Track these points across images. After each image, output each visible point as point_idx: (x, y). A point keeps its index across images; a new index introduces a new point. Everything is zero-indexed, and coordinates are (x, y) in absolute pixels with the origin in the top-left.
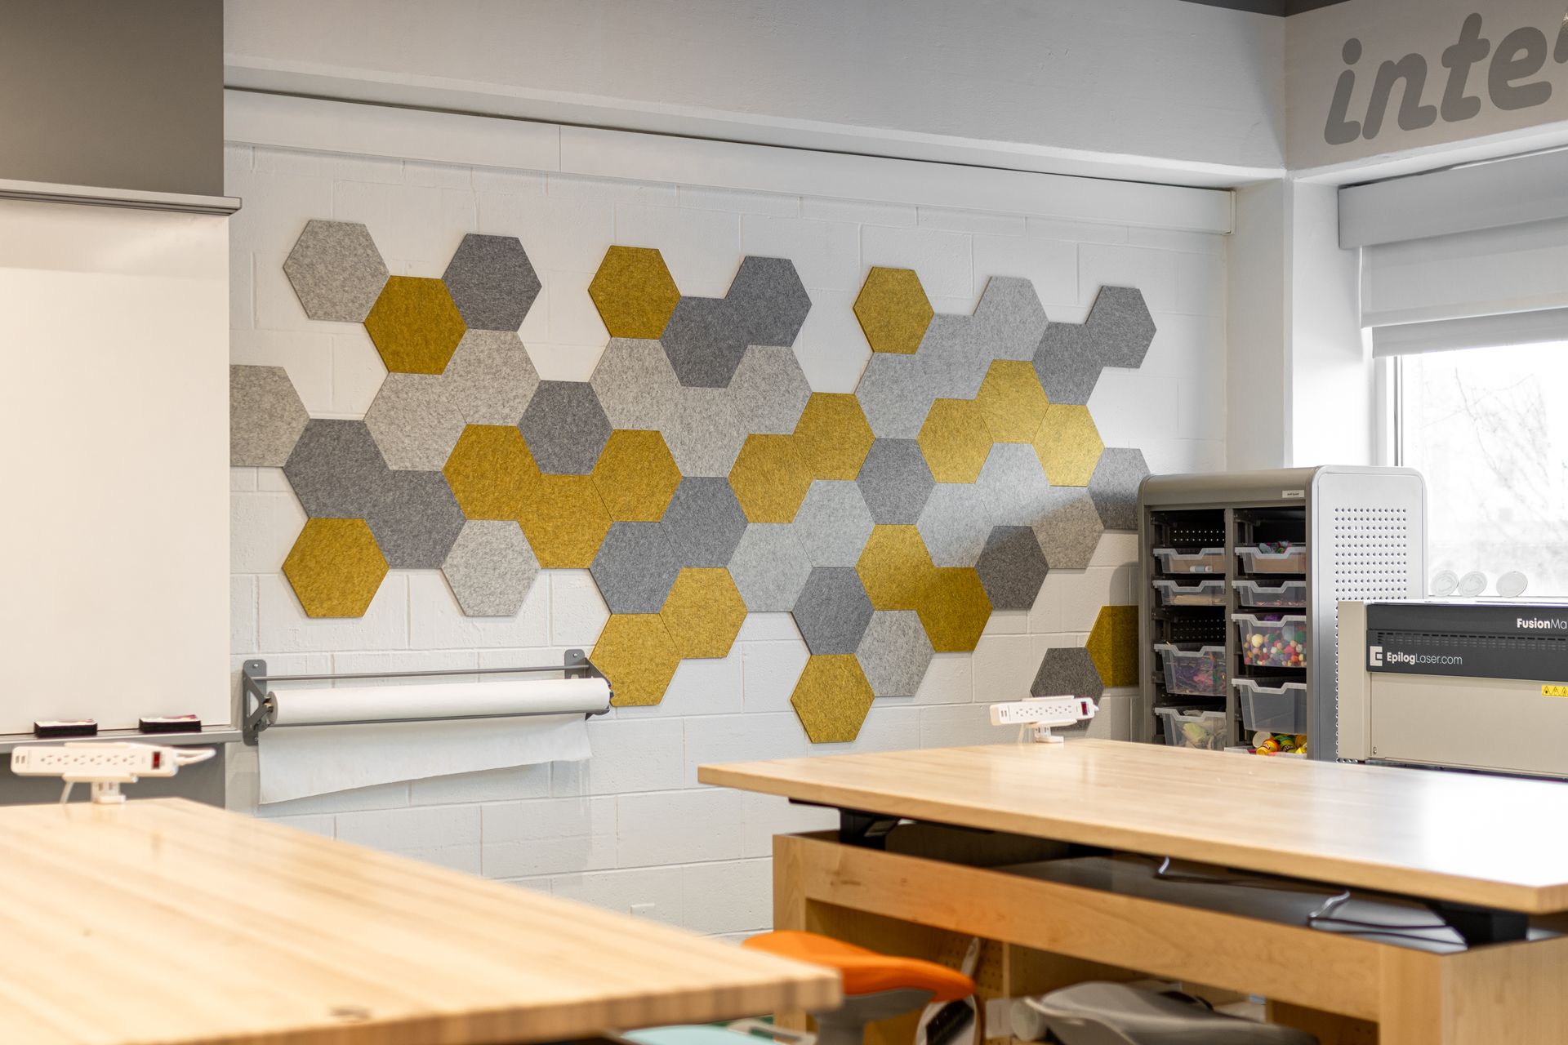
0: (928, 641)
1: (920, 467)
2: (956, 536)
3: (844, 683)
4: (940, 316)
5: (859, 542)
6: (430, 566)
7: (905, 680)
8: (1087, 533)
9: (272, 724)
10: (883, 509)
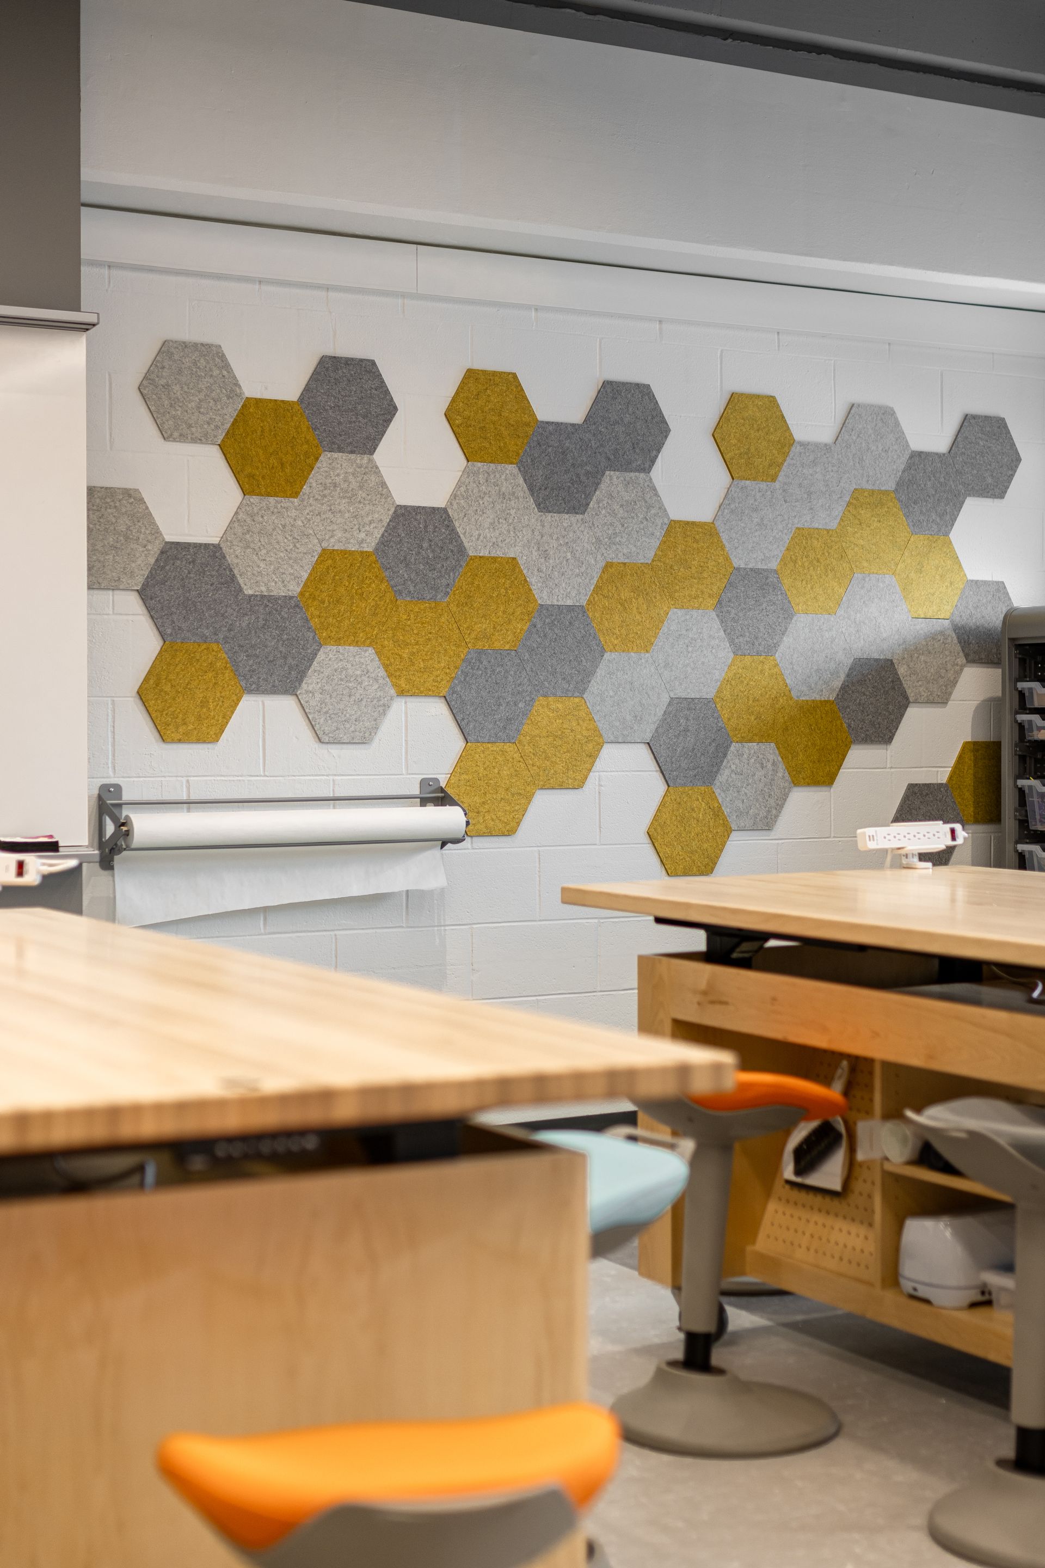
0: (787, 774)
1: (780, 597)
2: (815, 668)
3: (701, 815)
4: (803, 445)
5: (717, 673)
6: (286, 692)
7: (763, 813)
8: (949, 666)
9: (128, 848)
10: (741, 639)
